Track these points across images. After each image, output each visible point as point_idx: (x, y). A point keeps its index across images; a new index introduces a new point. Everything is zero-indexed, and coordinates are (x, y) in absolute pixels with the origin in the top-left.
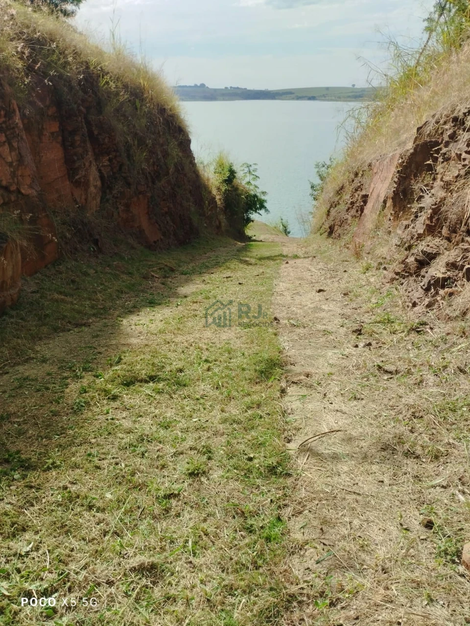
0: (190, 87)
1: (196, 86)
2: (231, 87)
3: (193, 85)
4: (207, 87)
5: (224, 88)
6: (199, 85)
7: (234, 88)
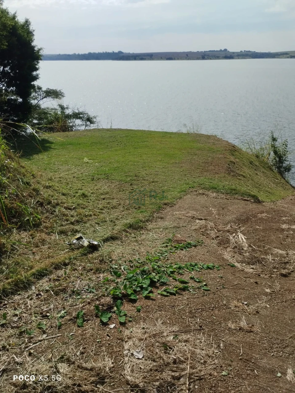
0: (217, 51)
1: (221, 51)
2: (245, 51)
3: (219, 50)
4: (228, 51)
5: (240, 51)
6: (223, 50)
7: (247, 51)
